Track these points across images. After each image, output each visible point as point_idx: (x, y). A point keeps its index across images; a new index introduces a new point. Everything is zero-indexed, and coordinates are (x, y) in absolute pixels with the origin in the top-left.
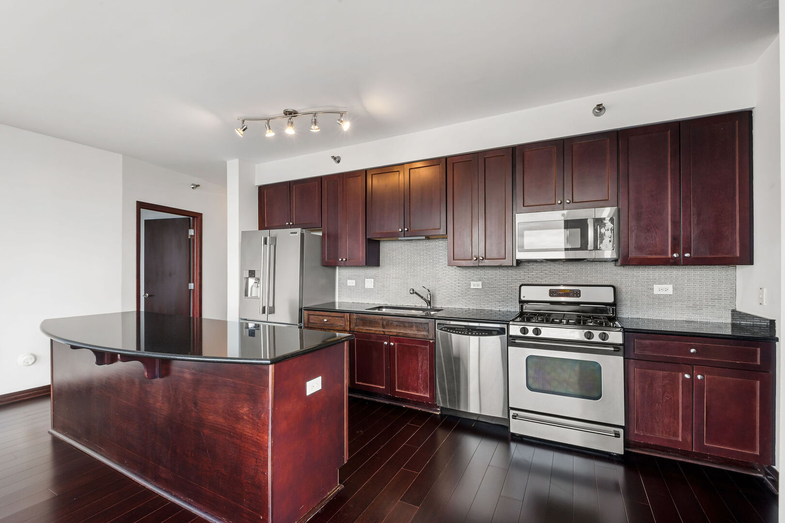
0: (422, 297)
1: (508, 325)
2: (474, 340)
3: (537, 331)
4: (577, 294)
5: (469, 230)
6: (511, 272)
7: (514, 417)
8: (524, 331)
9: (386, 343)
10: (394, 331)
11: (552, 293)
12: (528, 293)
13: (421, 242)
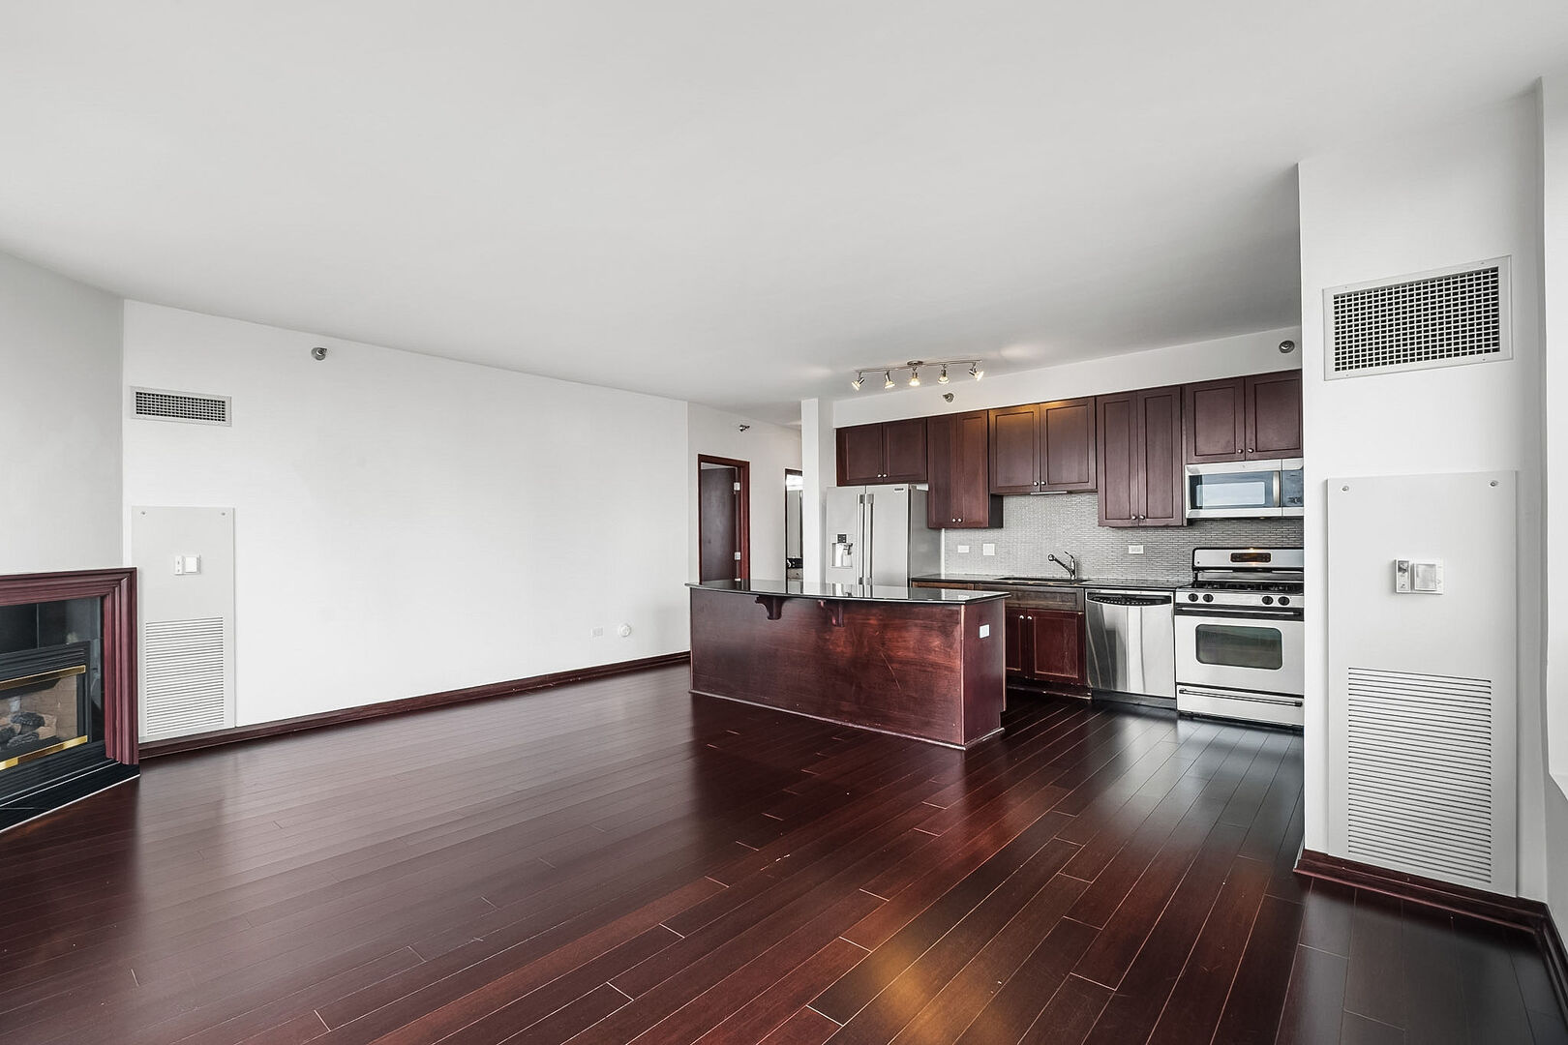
0: (1063, 566)
1: (1174, 592)
2: (1134, 611)
3: (1208, 598)
4: (1266, 558)
5: (1125, 483)
6: (1181, 533)
7: (1181, 692)
8: (1193, 597)
9: (1022, 617)
10: (1032, 603)
11: (1234, 558)
12: (1203, 558)
13: (1061, 497)
